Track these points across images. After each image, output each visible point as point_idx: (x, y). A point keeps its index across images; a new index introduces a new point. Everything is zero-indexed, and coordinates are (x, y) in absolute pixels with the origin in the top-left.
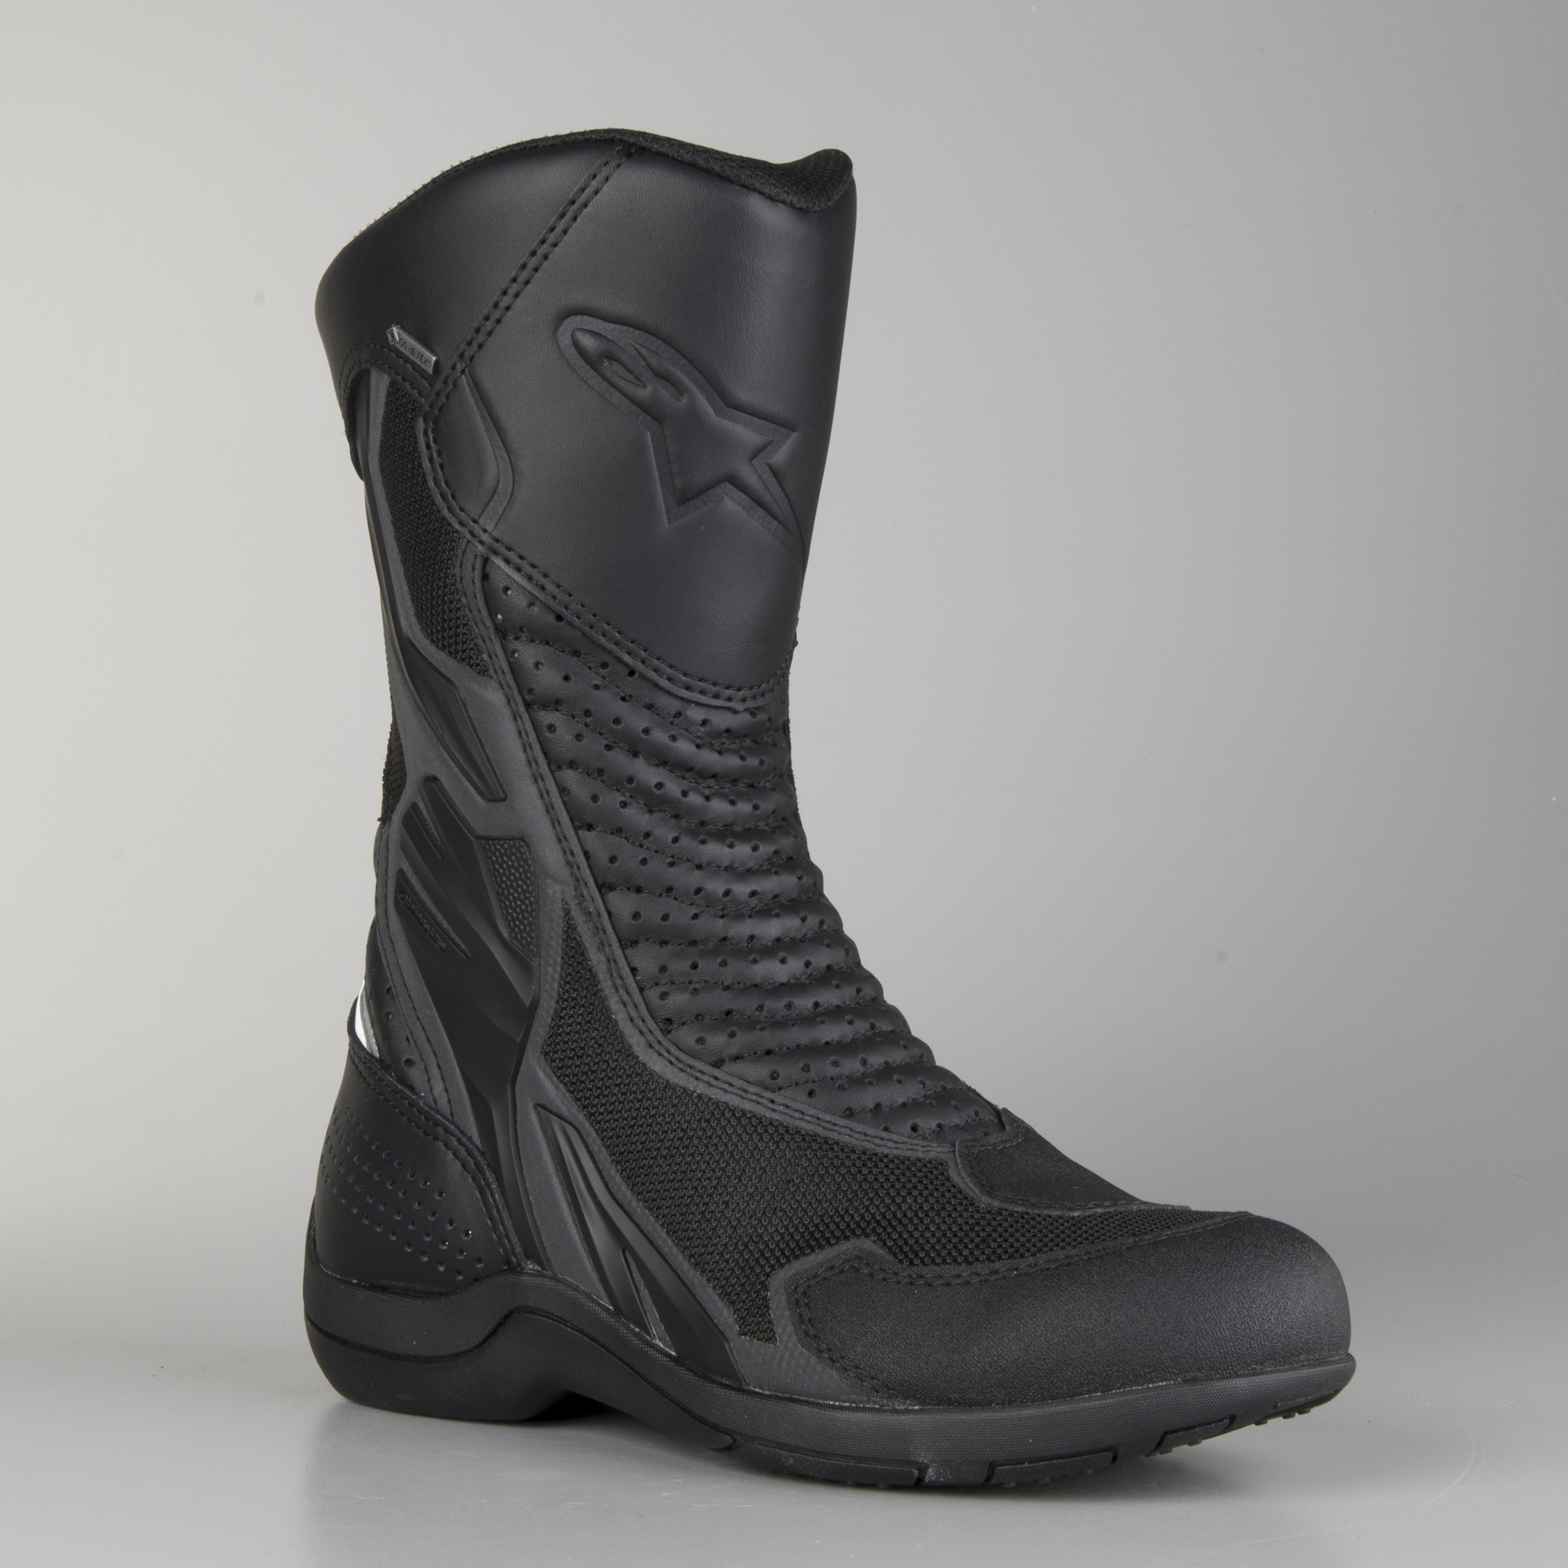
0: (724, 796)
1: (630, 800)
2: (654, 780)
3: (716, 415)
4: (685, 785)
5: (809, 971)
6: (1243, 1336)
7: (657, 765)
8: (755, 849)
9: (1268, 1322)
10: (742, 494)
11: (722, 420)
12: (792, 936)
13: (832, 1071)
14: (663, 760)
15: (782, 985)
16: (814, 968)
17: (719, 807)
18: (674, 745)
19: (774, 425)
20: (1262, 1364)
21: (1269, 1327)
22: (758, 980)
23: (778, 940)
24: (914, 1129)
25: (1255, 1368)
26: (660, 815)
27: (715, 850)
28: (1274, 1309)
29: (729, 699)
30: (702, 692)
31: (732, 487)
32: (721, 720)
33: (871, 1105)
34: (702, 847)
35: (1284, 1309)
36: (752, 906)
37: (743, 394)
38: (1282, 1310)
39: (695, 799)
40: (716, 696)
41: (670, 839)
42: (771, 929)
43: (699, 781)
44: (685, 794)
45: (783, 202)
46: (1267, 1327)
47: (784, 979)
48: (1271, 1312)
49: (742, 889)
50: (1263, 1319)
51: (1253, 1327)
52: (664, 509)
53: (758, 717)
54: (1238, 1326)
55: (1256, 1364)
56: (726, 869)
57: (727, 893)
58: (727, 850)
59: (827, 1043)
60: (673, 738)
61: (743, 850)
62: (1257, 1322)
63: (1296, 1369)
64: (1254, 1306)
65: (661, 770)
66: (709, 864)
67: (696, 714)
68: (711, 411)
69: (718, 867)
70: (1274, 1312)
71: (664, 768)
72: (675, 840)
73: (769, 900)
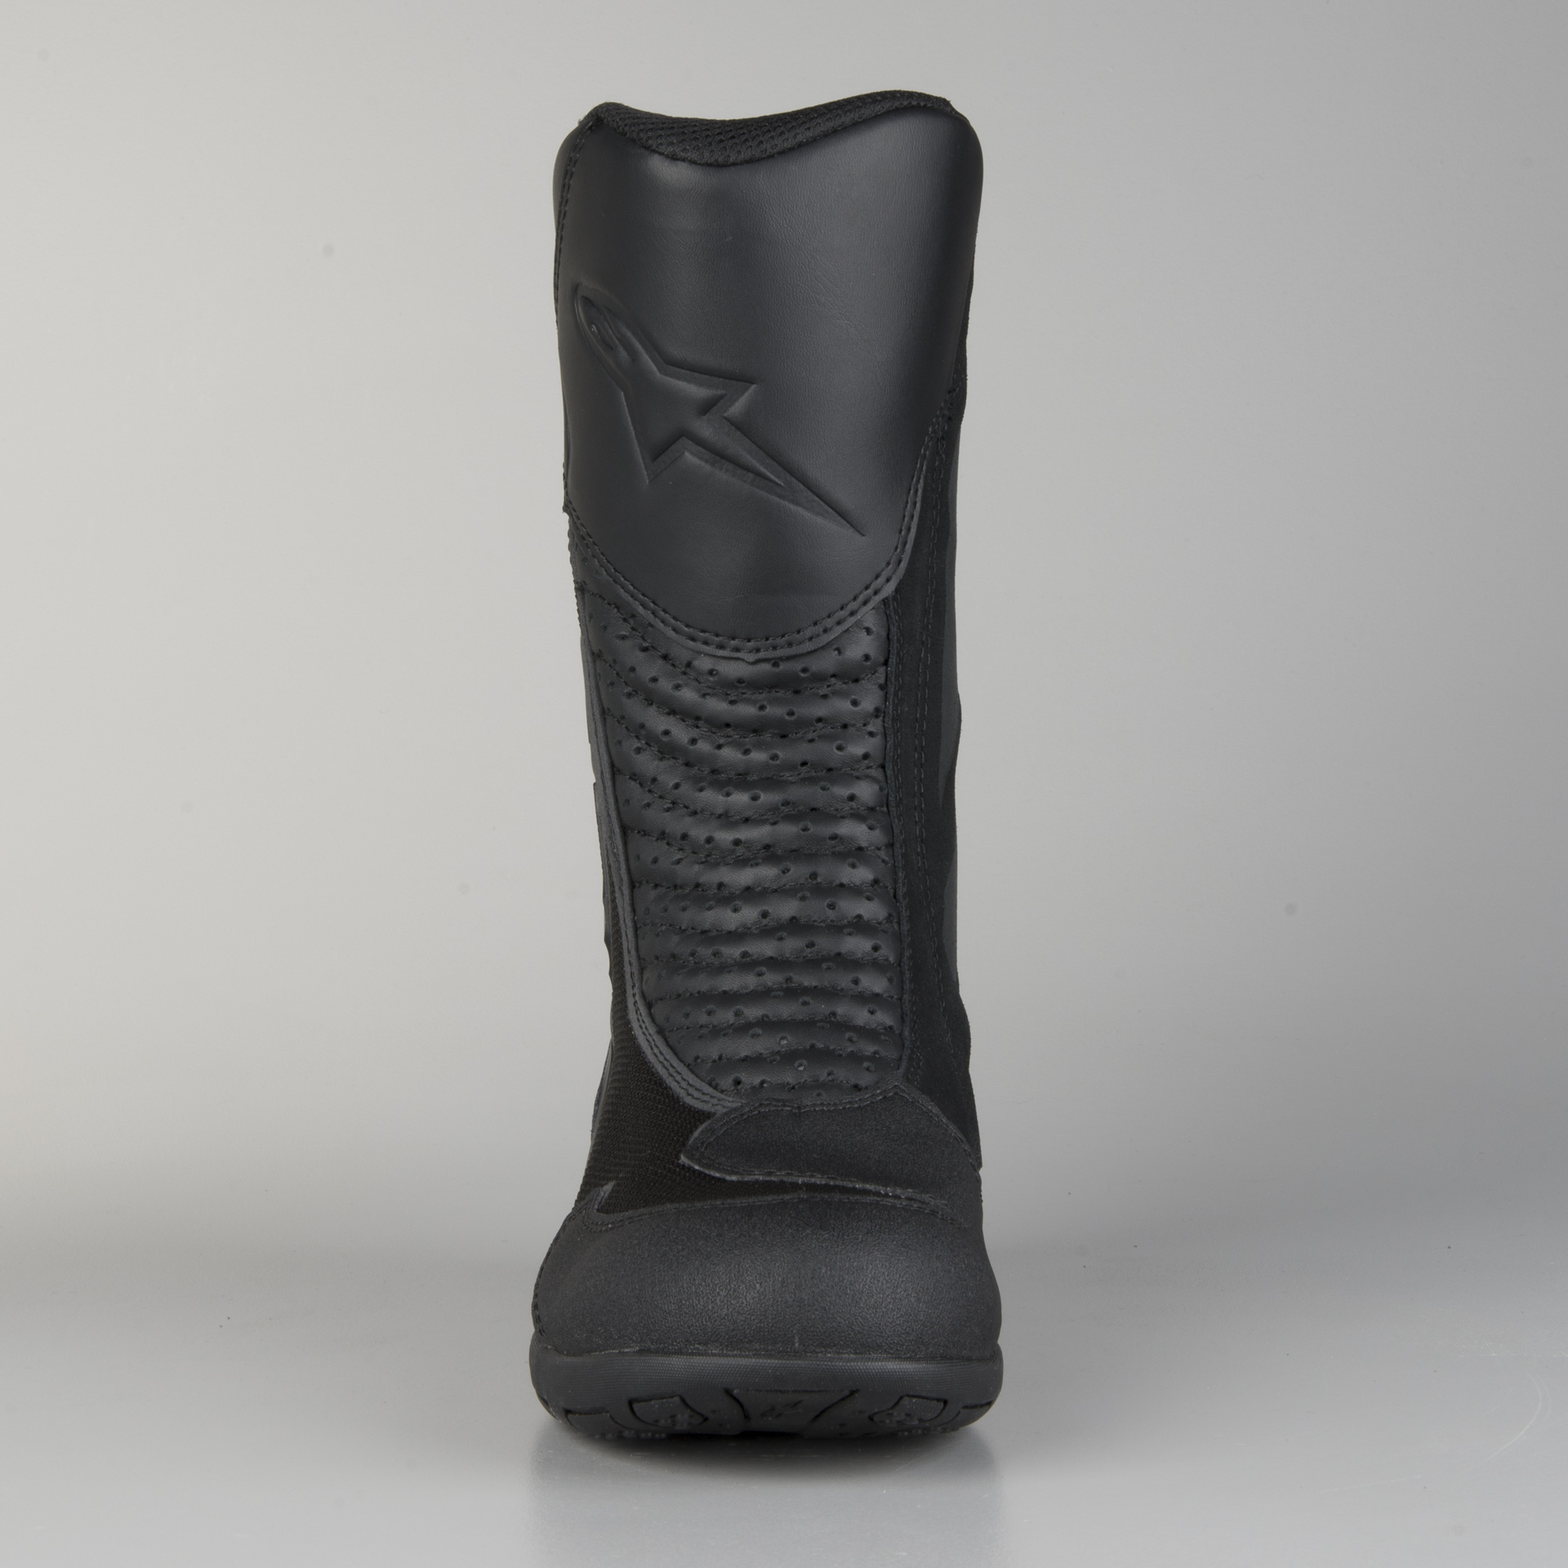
0: (736, 745)
1: (645, 746)
2: (662, 728)
3: (660, 372)
4: (695, 733)
5: (765, 922)
6: (686, 1313)
7: (669, 714)
8: (755, 798)
9: (712, 1302)
10: (699, 448)
11: (664, 377)
12: (766, 886)
13: (703, 1019)
14: (673, 710)
15: (730, 932)
16: (773, 919)
17: (730, 754)
18: (677, 693)
19: (721, 380)
20: (706, 1344)
21: (713, 1307)
22: (707, 926)
23: (748, 888)
24: (738, 1082)
25: (698, 1349)
26: (671, 762)
27: (711, 798)
28: (722, 1290)
29: (737, 650)
30: (706, 643)
31: (690, 442)
32: (733, 670)
33: (715, 1056)
34: (697, 794)
35: (734, 1291)
36: (738, 854)
37: (676, 351)
38: (731, 1292)
39: (704, 746)
40: (721, 647)
41: (671, 784)
42: (745, 877)
43: (714, 730)
44: (694, 741)
45: (684, 160)
46: (710, 1307)
47: (732, 927)
48: (718, 1293)
49: (725, 837)
50: (708, 1298)
51: (697, 1305)
52: (643, 466)
53: (781, 667)
54: (684, 1302)
55: (699, 1344)
56: (720, 816)
57: (709, 840)
58: (721, 798)
59: (725, 992)
60: (677, 687)
61: (740, 798)
62: (701, 1300)
63: (747, 1356)
64: (703, 1283)
65: (672, 718)
66: (703, 810)
67: (703, 664)
68: (654, 368)
69: (712, 814)
70: (721, 1293)
71: (674, 716)
72: (677, 786)
73: (760, 850)
